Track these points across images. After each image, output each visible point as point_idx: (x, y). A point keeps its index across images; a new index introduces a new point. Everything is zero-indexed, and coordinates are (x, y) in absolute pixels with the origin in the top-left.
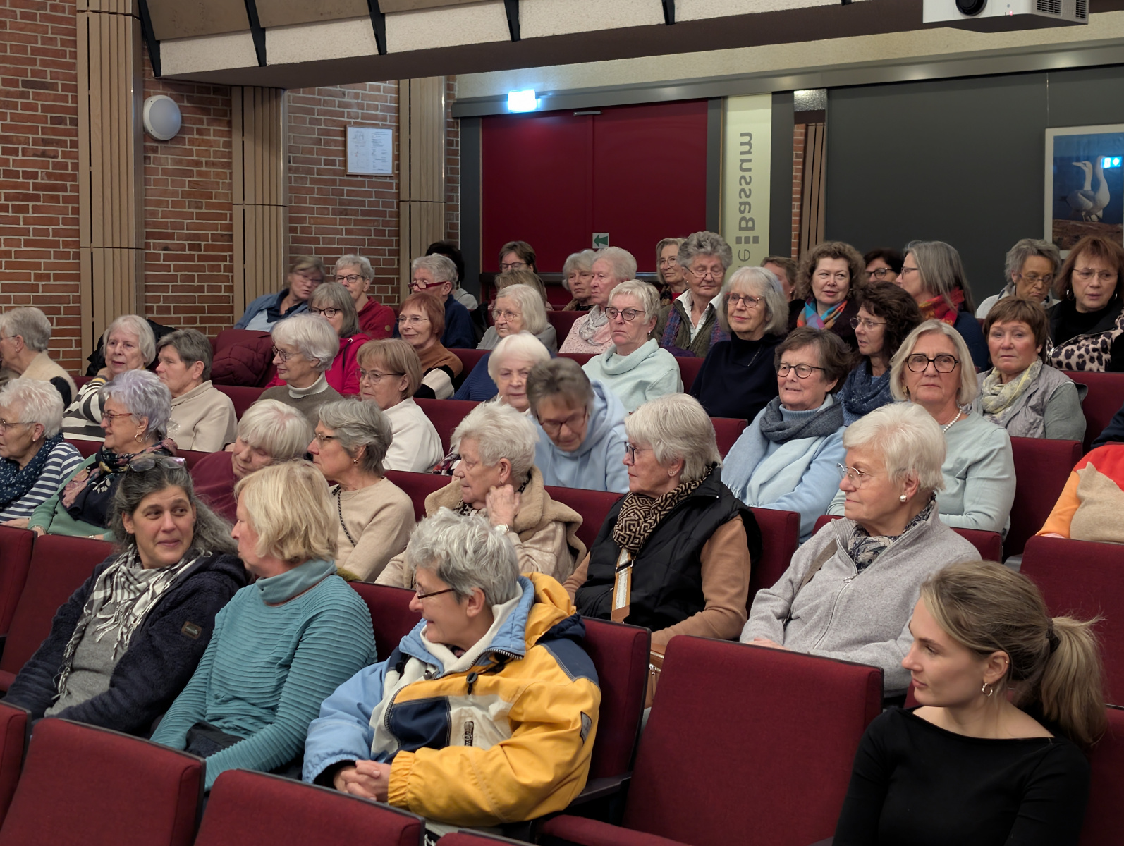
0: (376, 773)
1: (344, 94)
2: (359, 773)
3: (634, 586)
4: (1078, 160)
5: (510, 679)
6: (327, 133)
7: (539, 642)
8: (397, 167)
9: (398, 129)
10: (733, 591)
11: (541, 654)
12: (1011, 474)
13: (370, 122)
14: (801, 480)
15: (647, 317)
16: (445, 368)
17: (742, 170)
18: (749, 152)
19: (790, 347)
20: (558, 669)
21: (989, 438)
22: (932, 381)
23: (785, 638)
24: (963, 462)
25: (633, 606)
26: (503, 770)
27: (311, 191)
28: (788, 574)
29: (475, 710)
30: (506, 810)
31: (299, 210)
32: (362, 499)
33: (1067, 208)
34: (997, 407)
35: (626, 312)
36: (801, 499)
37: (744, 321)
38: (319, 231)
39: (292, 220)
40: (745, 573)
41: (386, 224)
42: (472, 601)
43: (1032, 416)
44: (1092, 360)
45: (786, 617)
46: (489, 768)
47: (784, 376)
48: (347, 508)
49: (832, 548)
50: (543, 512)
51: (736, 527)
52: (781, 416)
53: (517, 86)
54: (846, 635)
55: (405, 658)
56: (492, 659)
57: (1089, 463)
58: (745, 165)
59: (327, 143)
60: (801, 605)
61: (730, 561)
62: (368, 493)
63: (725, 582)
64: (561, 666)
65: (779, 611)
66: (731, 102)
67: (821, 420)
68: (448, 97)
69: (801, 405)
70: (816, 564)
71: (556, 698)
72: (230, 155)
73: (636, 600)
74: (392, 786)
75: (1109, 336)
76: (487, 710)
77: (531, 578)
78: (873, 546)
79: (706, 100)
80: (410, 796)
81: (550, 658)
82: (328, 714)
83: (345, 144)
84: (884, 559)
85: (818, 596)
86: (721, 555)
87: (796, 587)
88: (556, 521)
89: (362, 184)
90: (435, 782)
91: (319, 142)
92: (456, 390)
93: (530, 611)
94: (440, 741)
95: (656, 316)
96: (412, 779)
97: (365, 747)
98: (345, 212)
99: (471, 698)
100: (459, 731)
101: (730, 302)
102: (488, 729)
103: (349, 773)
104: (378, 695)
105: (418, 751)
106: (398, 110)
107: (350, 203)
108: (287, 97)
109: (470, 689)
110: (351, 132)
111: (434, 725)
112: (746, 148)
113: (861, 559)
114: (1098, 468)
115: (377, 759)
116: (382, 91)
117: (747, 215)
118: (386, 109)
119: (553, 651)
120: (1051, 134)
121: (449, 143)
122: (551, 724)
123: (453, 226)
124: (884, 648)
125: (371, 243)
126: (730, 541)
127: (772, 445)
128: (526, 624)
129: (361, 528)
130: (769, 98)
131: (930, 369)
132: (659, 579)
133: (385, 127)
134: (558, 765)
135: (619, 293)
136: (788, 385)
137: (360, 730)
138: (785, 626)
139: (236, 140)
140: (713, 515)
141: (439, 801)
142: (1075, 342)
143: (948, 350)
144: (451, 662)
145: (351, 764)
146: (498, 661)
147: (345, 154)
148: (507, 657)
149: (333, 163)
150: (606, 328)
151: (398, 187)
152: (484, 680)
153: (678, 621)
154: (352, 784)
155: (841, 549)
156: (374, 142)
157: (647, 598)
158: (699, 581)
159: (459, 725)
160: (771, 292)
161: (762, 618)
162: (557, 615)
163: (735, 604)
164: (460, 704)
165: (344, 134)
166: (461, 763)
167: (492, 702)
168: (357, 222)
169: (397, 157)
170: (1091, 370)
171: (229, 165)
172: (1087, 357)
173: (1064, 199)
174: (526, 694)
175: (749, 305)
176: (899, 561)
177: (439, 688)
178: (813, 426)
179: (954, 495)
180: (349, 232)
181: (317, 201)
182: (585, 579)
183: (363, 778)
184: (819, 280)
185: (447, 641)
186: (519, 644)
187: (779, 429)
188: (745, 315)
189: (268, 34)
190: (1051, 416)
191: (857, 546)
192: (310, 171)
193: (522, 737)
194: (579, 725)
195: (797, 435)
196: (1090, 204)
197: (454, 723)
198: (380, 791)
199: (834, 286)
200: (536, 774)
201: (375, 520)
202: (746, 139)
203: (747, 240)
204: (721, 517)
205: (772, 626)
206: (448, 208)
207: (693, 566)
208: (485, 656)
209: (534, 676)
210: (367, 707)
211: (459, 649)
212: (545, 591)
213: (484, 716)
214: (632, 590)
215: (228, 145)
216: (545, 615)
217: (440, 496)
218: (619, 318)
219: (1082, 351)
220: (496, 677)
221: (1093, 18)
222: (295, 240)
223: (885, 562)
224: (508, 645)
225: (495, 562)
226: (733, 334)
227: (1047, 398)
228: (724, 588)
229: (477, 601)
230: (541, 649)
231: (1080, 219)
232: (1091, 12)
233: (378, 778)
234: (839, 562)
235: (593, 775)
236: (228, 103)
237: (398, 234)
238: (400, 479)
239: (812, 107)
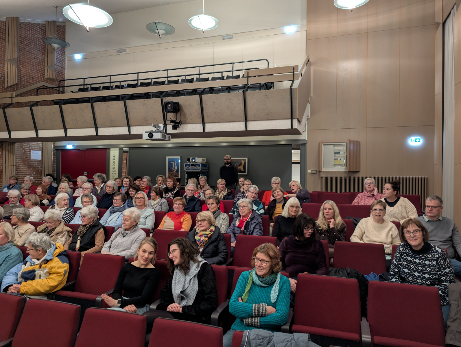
0: (17, 287)
1: (30, 144)
2: (13, 287)
3: (80, 243)
4: (172, 162)
5: (49, 265)
6: (26, 151)
7: (56, 257)
8: (42, 158)
9: (42, 151)
10: (101, 242)
11: (57, 259)
12: (154, 218)
13: (36, 149)
14: (117, 220)
15: (90, 189)
16: (47, 199)
17: (113, 161)
18: (114, 158)
19: (115, 196)
20: (60, 262)
21: (150, 212)
22: (139, 202)
23: (110, 251)
24: (146, 216)
25: (80, 247)
26: (46, 283)
27: (22, 163)
28: (111, 239)
29: (41, 272)
30: (47, 291)
31: (19, 166)
32: (23, 228)
33: (170, 170)
34: (154, 205)
35: (86, 188)
36: (117, 223)
37: (108, 191)
38: (23, 171)
39: (17, 168)
40: (103, 239)
41: (39, 169)
42: (40, 251)
43: (159, 207)
44: (171, 196)
45: (110, 247)
46: (43, 283)
47: (114, 201)
48: (20, 230)
49: (119, 234)
50: (63, 229)
51: (102, 230)
52: (114, 208)
53: (69, 144)
54: (121, 249)
55: (27, 262)
56: (46, 261)
57: (166, 216)
58: (114, 160)
59: (26, 153)
60: (113, 245)
61: (100, 237)
62: (24, 226)
63: (99, 241)
64: (61, 261)
65: (109, 246)
66: (111, 149)
67: (121, 209)
68: (54, 145)
69: (117, 206)
70: (116, 237)
71: (59, 268)
72: (2, 155)
73: (81, 246)
74: (20, 289)
75: (174, 192)
76: (44, 271)
77: (55, 244)
78: (126, 233)
79: (106, 148)
80: (25, 291)
81: (58, 260)
82: (8, 275)
83: (30, 154)
84: (128, 235)
85: (116, 243)
86: (99, 236)
87: (112, 241)
88: (66, 231)
89: (34, 162)
90: (31, 287)
91: (24, 153)
92: (50, 203)
93: (54, 251)
94: (33, 278)
95: (92, 189)
96: (25, 287)
97: (16, 281)
98: (30, 167)
99: (40, 269)
100: (38, 276)
101: (107, 187)
102: (44, 275)
103: (11, 287)
104: (20, 270)
105: (27, 281)
106: (42, 147)
107: (31, 165)
108: (16, 145)
109: (40, 268)
110: (31, 151)
111: (31, 276)
112: (114, 157)
113: (124, 235)
114: (168, 216)
115: (18, 284)
116: (40, 144)
117: (114, 169)
118: (40, 147)
119: (59, 258)
120: (167, 157)
121: (54, 154)
122: (58, 273)
123: (55, 170)
124: (128, 251)
125: (36, 173)
126: (100, 233)
127: (112, 214)
128: (53, 253)
129: (23, 234)
130: (118, 149)
131: (139, 200)
132: (86, 241)
133: (39, 150)
134: (59, 281)
135: (84, 185)
136: (115, 203)
137: (16, 277)
138: (110, 249)
139: (4, 152)
140: (97, 228)
141: (32, 291)
142: (168, 194)
143: (142, 196)
144: (37, 262)
145: (12, 285)
146: (47, 261)
147: (30, 155)
148: (49, 260)
149: (27, 157)
150: (82, 191)
151: (42, 162)
152: (43, 266)
153: (90, 249)
154: (12, 290)
155: (121, 234)
156: (37, 153)
157: (83, 245)
158: (94, 241)
159: (37, 275)
160: (115, 186)
161: (105, 248)
162: (60, 251)
163: (101, 245)
164: (38, 271)
165: (30, 152)
166: (37, 283)
167: (45, 270)
168: (32, 169)
169: (42, 156)
170: (171, 198)
171: (2, 157)
172: (170, 196)
173: (170, 168)
174: (52, 268)
175: (110, 188)
176: (131, 235)
177: (33, 268)
178: (119, 210)
179: (144, 222)
180: (30, 171)
181: (23, 165)
182: (71, 242)
183: (14, 288)
184: (124, 182)
185: (36, 258)
186: (52, 257)
187: (113, 211)
188: (109, 190)
189: (12, 132)
190: (163, 206)
191: (123, 233)
192: (22, 159)
193: (52, 276)
194: (63, 273)
195: (116, 212)
196: (174, 169)
197: (36, 274)
198: (18, 290)
199: (126, 183)
200: (53, 283)
201: (26, 232)
202: (114, 156)
203: (114, 174)
204: (99, 229)
205: (107, 249)
206: (53, 166)
207: (93, 238)
208: (44, 260)
209: (54, 264)
210: (17, 273)
211: (39, 259)
212: (58, 246)
213: (43, 273)
214: (80, 244)
215: (2, 153)
216: (58, 251)
217: (41, 227)
218: (84, 190)
219: (169, 195)
220: (46, 265)
221: (171, 139)
222: (18, 172)
223: (128, 236)
224: (49, 258)
225: (45, 243)
226: (107, 192)
227: (162, 203)
228: (99, 242)
229: (41, 250)
230: (57, 258)
231: (172, 172)
232: (171, 138)
233: (18, 288)
234: (120, 236)
235: (67, 282)
236: (3, 145)
237: (42, 171)
238: (32, 223)
239: (127, 150)
